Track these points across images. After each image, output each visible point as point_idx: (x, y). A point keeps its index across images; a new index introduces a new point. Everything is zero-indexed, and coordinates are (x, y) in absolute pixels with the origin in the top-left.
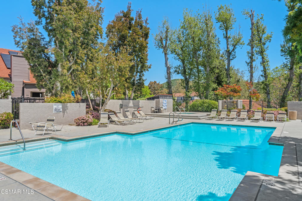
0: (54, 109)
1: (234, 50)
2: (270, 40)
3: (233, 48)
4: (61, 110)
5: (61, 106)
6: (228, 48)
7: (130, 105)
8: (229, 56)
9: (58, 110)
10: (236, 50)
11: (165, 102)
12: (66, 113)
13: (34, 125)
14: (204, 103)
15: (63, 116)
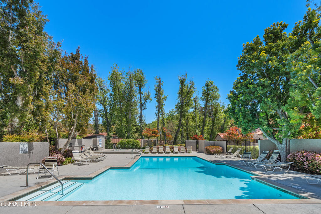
0: (20, 149)
1: (145, 103)
2: (166, 100)
3: (144, 101)
4: (27, 150)
5: (27, 146)
6: (141, 101)
7: (76, 144)
8: (142, 107)
9: (25, 150)
10: (146, 103)
11: (100, 141)
12: (31, 154)
13: (8, 169)
14: (130, 141)
15: (29, 157)
